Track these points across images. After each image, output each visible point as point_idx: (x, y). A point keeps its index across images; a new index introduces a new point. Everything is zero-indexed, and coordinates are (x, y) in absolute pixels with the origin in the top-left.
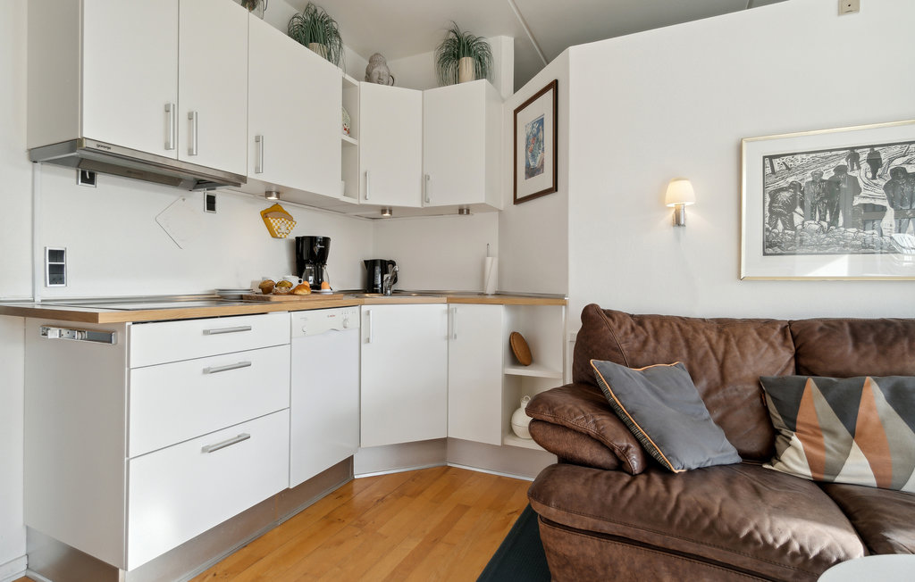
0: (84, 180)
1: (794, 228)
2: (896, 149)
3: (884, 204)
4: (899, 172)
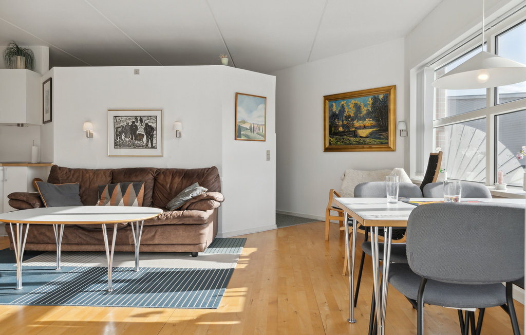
1: (122, 140)
2: (146, 118)
3: (144, 134)
4: (147, 124)
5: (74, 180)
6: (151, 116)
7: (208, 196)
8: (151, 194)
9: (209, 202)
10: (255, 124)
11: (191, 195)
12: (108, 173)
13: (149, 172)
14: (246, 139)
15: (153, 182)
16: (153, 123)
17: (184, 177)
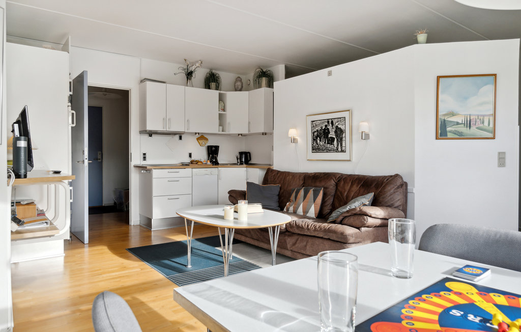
0: (150, 136)
1: (318, 144)
2: (336, 120)
3: (335, 137)
4: (337, 127)
5: (278, 182)
6: (340, 118)
7: (361, 210)
8: (332, 200)
9: (361, 218)
10: (474, 115)
11: (348, 207)
12: (302, 177)
13: (332, 178)
14: (457, 136)
15: (335, 188)
16: (342, 125)
17: (363, 186)
